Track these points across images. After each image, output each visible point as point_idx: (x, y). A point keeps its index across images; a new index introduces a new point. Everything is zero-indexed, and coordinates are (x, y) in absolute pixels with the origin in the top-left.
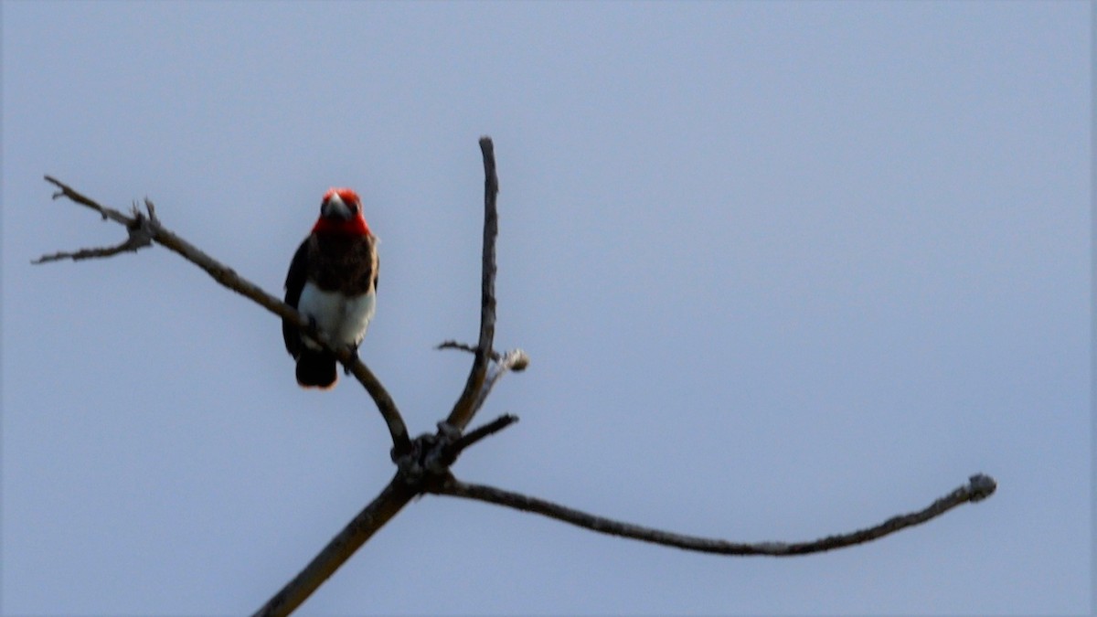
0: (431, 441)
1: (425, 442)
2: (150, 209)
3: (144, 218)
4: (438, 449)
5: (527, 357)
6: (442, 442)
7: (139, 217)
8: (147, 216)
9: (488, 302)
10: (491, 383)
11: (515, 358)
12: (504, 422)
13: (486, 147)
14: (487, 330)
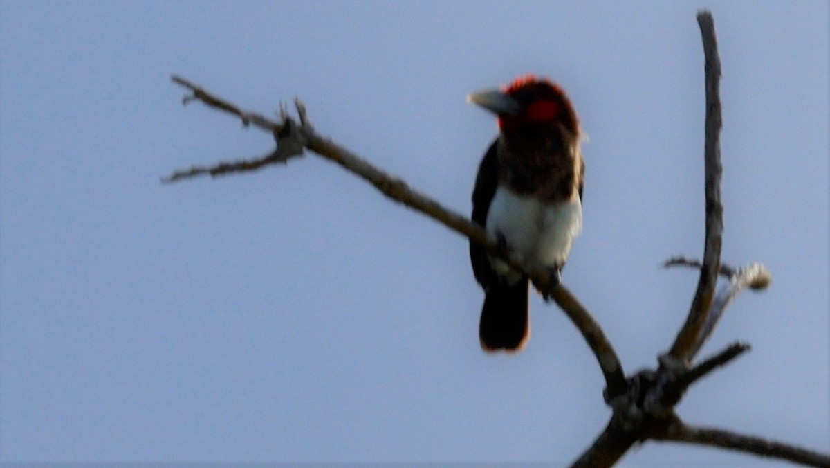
0: (651, 378)
1: (644, 380)
2: (302, 112)
3: (294, 123)
4: (659, 388)
5: (767, 273)
6: (664, 379)
7: (288, 123)
8: (296, 118)
9: (713, 209)
10: (722, 305)
11: (752, 275)
12: (734, 352)
13: (706, 23)
14: (713, 242)
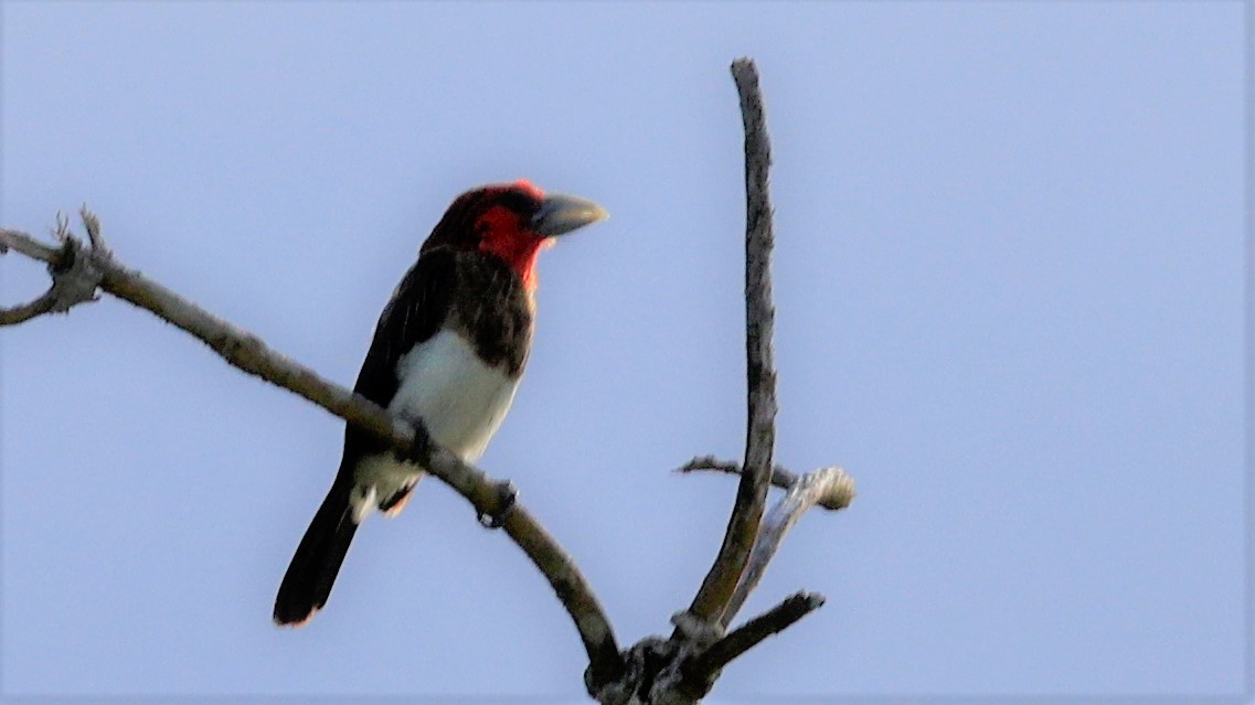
0: (660, 650)
1: (652, 659)
2: (92, 229)
3: (80, 244)
4: (675, 665)
5: (847, 482)
6: (682, 654)
7: (70, 245)
8: (86, 243)
9: (758, 378)
10: (776, 533)
11: (822, 486)
12: (794, 609)
13: (745, 79)
14: (759, 431)
